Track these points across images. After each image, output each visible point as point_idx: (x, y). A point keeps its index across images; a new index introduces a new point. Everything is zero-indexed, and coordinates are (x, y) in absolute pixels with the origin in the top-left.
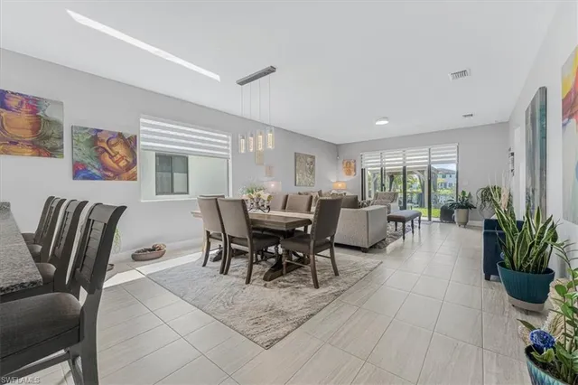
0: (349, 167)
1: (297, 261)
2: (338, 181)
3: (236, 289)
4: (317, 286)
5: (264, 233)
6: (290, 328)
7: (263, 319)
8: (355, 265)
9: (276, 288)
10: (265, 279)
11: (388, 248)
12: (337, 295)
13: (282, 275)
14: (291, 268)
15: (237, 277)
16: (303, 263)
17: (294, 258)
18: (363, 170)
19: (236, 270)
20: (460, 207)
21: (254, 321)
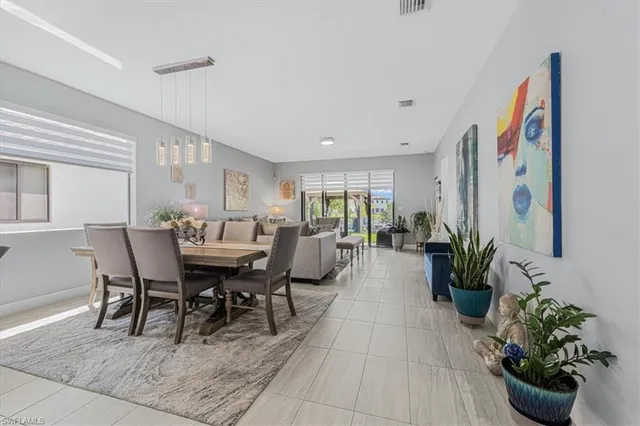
0: (287, 189)
1: (242, 304)
2: (275, 205)
3: (162, 354)
4: (274, 331)
5: (195, 272)
6: (255, 392)
7: (214, 388)
8: (310, 300)
9: (220, 344)
10: (202, 333)
11: (338, 278)
12: (300, 339)
13: (225, 324)
14: (237, 314)
15: (158, 336)
16: (250, 305)
17: (239, 300)
18: (303, 194)
19: (155, 327)
20: (397, 231)
21: (201, 394)
